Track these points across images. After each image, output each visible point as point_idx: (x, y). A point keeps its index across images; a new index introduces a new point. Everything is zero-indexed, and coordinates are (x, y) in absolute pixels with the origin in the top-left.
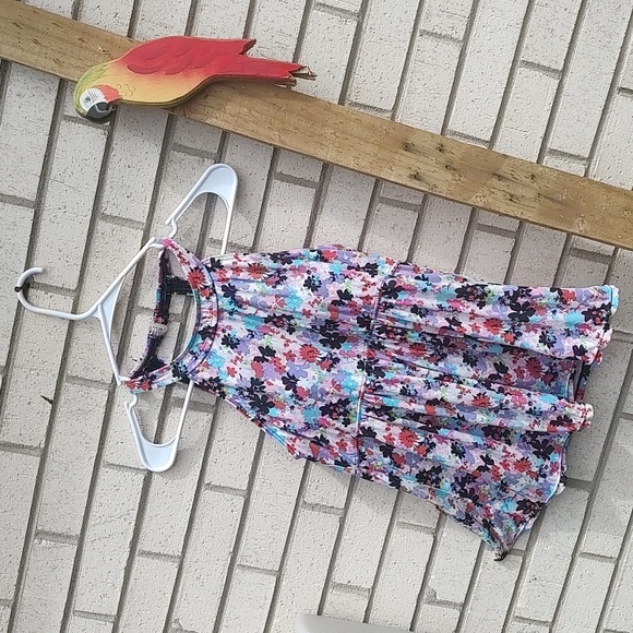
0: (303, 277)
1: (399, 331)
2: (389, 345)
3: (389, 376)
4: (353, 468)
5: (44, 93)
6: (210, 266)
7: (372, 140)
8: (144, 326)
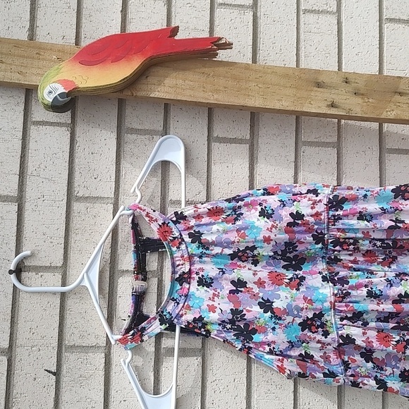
0: (256, 209)
1: (351, 241)
2: (344, 257)
3: (352, 282)
4: (341, 378)
5: (13, 107)
6: (174, 219)
7: (289, 85)
8: (127, 286)
